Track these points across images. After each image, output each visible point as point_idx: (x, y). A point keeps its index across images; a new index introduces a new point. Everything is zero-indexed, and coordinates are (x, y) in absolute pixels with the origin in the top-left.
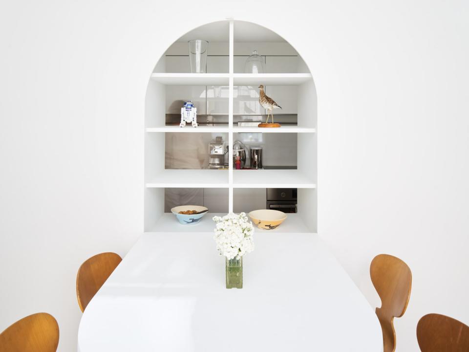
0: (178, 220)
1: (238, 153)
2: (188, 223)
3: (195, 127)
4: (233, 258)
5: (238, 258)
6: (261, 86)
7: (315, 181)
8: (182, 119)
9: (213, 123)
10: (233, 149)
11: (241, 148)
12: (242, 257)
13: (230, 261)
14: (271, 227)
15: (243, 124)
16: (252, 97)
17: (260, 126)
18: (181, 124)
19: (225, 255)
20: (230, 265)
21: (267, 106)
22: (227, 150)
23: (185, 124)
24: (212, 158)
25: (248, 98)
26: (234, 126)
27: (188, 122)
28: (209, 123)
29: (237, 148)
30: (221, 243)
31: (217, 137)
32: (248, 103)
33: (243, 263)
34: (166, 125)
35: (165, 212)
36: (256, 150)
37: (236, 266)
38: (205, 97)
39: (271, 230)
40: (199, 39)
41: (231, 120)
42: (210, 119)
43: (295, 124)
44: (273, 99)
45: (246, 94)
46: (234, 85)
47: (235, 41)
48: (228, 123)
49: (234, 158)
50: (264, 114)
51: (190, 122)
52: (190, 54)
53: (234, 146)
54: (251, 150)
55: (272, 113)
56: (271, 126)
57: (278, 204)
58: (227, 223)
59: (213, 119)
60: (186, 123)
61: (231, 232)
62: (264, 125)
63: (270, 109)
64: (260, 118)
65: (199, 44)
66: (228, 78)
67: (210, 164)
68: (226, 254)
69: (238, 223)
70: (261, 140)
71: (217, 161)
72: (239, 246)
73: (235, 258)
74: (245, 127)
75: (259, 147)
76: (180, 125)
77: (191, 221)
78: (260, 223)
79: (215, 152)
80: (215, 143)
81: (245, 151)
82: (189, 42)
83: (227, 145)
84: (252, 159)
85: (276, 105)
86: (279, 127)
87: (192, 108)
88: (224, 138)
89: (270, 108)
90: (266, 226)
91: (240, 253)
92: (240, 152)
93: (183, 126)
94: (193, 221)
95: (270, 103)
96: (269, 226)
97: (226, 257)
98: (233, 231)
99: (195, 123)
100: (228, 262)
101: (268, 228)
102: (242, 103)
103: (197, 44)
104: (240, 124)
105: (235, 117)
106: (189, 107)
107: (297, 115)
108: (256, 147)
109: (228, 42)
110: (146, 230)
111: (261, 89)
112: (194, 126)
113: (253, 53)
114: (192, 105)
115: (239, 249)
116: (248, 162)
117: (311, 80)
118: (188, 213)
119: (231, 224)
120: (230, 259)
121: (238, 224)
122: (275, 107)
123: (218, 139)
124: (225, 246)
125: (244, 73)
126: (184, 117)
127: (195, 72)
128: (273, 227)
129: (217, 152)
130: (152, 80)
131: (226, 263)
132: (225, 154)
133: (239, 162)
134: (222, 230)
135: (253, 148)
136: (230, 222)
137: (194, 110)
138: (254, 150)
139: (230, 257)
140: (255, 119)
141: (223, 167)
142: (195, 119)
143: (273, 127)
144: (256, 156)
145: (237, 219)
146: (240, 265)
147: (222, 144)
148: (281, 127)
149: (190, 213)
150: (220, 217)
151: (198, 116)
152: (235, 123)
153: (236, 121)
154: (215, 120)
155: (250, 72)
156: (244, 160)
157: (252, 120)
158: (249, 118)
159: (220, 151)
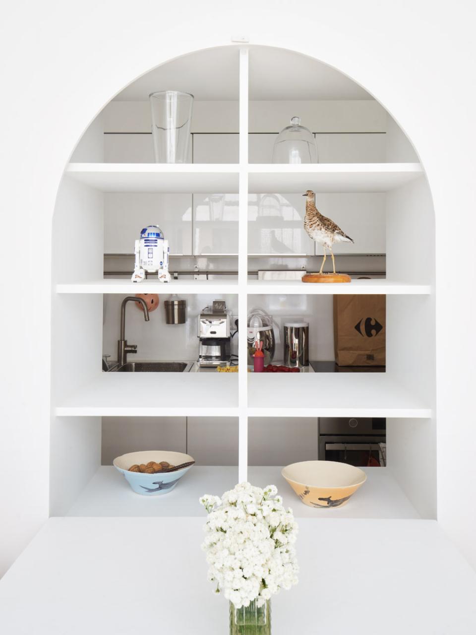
0: (127, 484)
1: (258, 336)
2: (150, 490)
3: (166, 282)
4: (247, 604)
5: (259, 604)
6: (310, 193)
7: (430, 402)
8: (137, 263)
9: (207, 273)
10: (248, 326)
11: (265, 325)
12: (268, 601)
13: (240, 612)
14: (332, 503)
15: (268, 274)
16: (285, 219)
17: (305, 279)
18: (134, 275)
19: (227, 596)
20: (240, 618)
21: (322, 236)
22: (235, 327)
23: (143, 276)
24: (204, 344)
25: (278, 222)
26: (249, 279)
27: (149, 271)
28: (199, 273)
29: (256, 324)
30: (218, 566)
31: (215, 303)
32: (277, 232)
33: (272, 615)
34: (104, 278)
35: (103, 464)
36: (296, 329)
37: (254, 623)
38: (191, 220)
39: (332, 509)
40: (173, 89)
41: (243, 267)
42: (202, 265)
43: (381, 274)
44: (335, 220)
45: (273, 213)
46: (250, 192)
47: (252, 98)
48: (236, 273)
49: (250, 345)
50: (313, 254)
51: (154, 271)
52: (155, 131)
53: (249, 321)
54: (286, 329)
55: (332, 251)
56: (332, 279)
57: (343, 443)
58: (233, 512)
59: (208, 265)
60: (147, 273)
61: (242, 538)
62: (316, 276)
63: (329, 243)
64: (303, 263)
65: (172, 101)
66: (237, 175)
67: (200, 357)
68: (229, 595)
69: (258, 512)
70: (303, 307)
71: (215, 351)
72: (261, 574)
73: (252, 603)
74: (272, 281)
75: (301, 321)
76: (133, 278)
77: (157, 486)
78: (306, 492)
79: (212, 333)
80: (211, 313)
81: (272, 331)
82: (150, 95)
83: (235, 317)
84: (287, 346)
85: (342, 234)
86: (349, 281)
87: (159, 241)
88: (229, 305)
89: (328, 241)
90: (320, 499)
91: (264, 591)
92: (261, 333)
93: (138, 280)
94: (162, 486)
95: (327, 229)
96: (328, 500)
97: (230, 601)
98: (246, 535)
99: (164, 272)
100: (235, 612)
101: (325, 503)
102: (265, 232)
103: (168, 101)
104: (263, 274)
105: (251, 259)
106: (153, 237)
107: (384, 256)
108: (296, 322)
109: (237, 99)
110: (55, 512)
111: (308, 199)
112: (163, 280)
113: (291, 123)
114: (158, 235)
115: (263, 581)
116: (279, 353)
117: (421, 179)
118: (151, 468)
119: (241, 514)
120: (240, 607)
121: (260, 516)
122: (339, 238)
123: (217, 305)
124: (229, 575)
125: (273, 162)
126: (141, 261)
127: (163, 159)
128: (336, 501)
129: (214, 333)
130: (68, 178)
131: (232, 614)
132: (232, 336)
133: (259, 354)
134: (222, 530)
135: (289, 325)
136: (239, 512)
137: (163, 245)
138: (292, 329)
139: (241, 601)
140: (291, 264)
141: (228, 363)
142: (166, 264)
143: (335, 282)
144: (296, 341)
145: (257, 503)
146: (265, 620)
147: (225, 316)
148: (352, 280)
149: (156, 467)
150: (217, 498)
151: (172, 259)
152: (253, 273)
153: (254, 268)
154: (212, 267)
155: (285, 160)
156: (271, 349)
157: (286, 266)
158: (280, 262)
159: (220, 329)
